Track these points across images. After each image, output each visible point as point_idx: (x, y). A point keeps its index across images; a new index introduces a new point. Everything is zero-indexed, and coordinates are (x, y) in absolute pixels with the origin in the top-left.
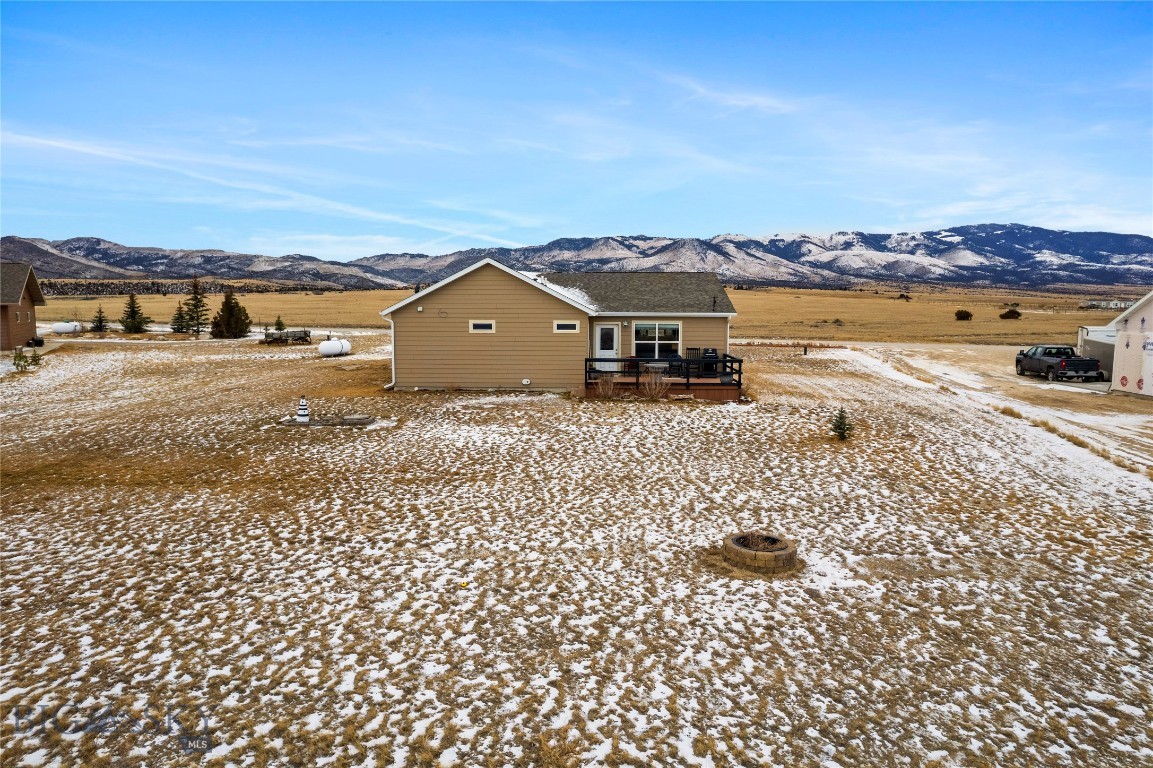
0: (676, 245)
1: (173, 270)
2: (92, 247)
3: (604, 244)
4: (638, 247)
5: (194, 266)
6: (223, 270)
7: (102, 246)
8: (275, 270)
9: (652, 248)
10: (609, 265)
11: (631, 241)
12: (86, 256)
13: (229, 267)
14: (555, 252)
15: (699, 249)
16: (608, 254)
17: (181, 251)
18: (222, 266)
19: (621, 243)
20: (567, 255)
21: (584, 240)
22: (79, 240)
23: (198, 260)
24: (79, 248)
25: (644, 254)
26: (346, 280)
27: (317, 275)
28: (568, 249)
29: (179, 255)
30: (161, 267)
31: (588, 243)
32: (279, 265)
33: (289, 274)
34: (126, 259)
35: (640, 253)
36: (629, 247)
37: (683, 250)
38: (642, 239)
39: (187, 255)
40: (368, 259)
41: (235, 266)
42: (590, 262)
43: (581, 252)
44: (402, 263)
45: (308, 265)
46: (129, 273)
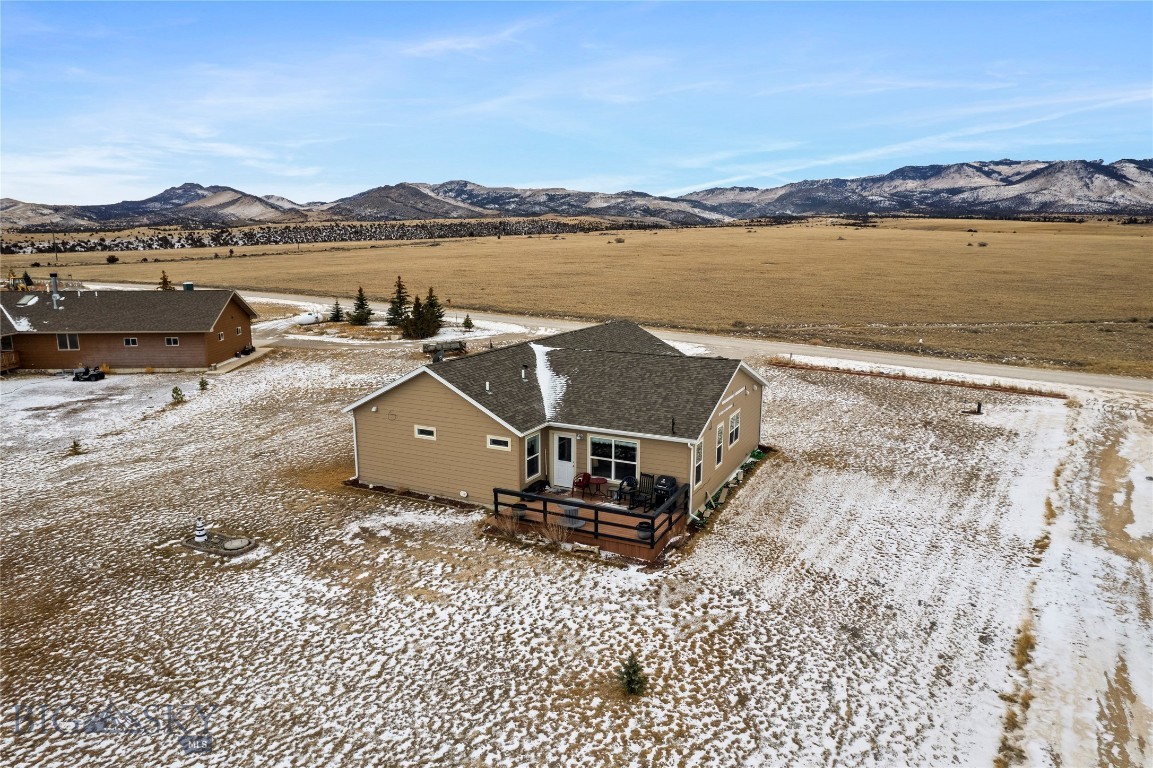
0: (1051, 169)
1: (522, 208)
2: (460, 189)
3: (956, 171)
4: (1000, 174)
5: (540, 204)
6: (564, 207)
7: (469, 187)
8: (609, 207)
9: (1018, 174)
10: (961, 196)
11: (992, 167)
12: (455, 197)
13: (569, 204)
14: (898, 182)
15: (1083, 173)
16: (961, 183)
17: (530, 190)
18: (563, 204)
19: (979, 169)
20: (911, 185)
21: (932, 167)
22: (451, 183)
23: (543, 198)
24: (451, 190)
25: (1007, 181)
26: (674, 216)
27: (647, 211)
28: (913, 178)
29: (528, 193)
30: (513, 206)
31: (936, 171)
32: (613, 202)
33: (621, 210)
34: (484, 199)
35: (1002, 180)
36: (988, 174)
37: (1061, 175)
38: (1006, 164)
39: (535, 193)
40: (698, 194)
41: (575, 203)
42: (937, 192)
43: (928, 181)
44: (731, 197)
45: (640, 202)
46: (486, 212)
